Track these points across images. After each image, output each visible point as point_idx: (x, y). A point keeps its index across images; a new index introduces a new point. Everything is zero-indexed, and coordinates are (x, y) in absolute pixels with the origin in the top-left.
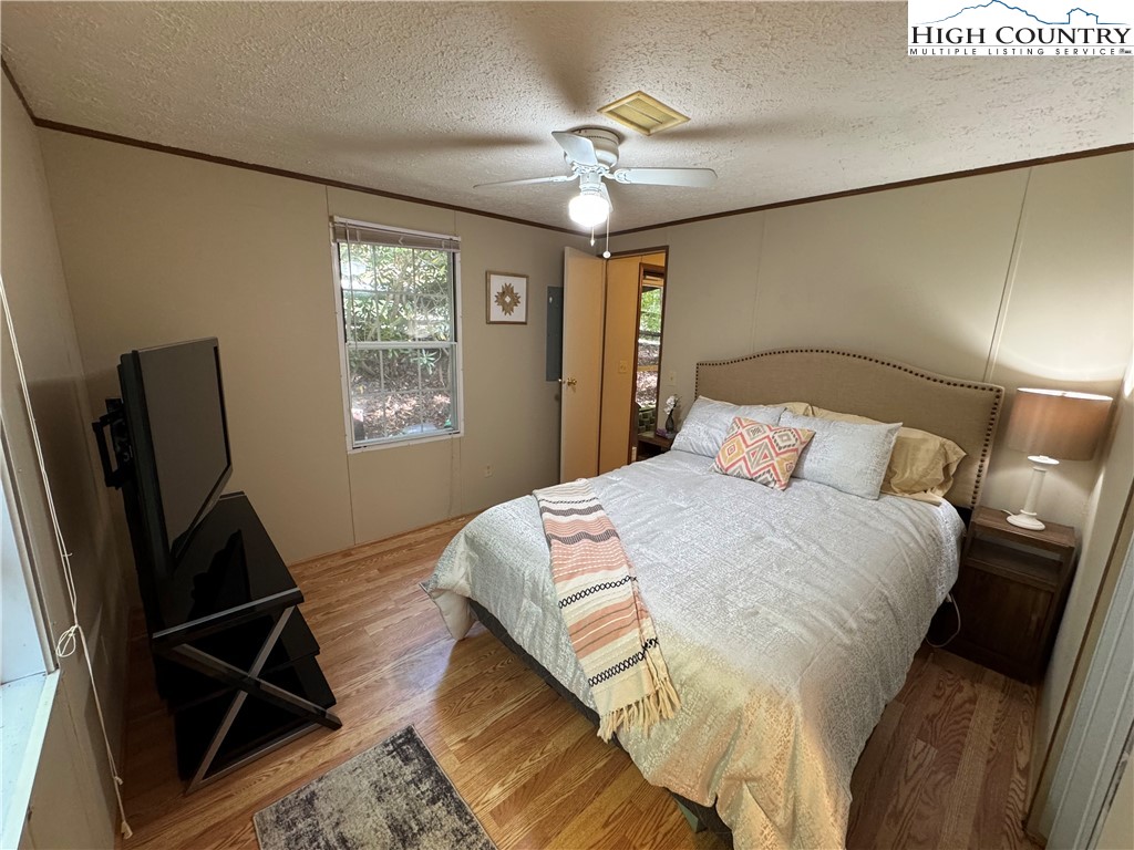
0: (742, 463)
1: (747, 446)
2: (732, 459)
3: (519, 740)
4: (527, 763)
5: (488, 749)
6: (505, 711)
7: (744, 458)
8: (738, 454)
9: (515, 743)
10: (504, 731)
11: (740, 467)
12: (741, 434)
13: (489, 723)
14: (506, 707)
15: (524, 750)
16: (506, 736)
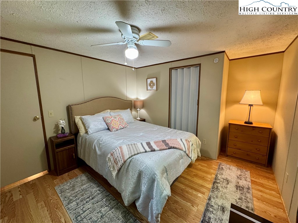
0: (120, 125)
1: (118, 121)
2: (117, 126)
3: (185, 193)
4: (190, 191)
5: (192, 200)
6: (179, 199)
7: (120, 124)
8: (118, 124)
9: (187, 194)
10: (185, 197)
11: (120, 126)
12: (113, 120)
13: (185, 202)
14: (178, 199)
15: (187, 192)
16: (186, 197)
